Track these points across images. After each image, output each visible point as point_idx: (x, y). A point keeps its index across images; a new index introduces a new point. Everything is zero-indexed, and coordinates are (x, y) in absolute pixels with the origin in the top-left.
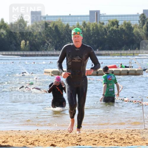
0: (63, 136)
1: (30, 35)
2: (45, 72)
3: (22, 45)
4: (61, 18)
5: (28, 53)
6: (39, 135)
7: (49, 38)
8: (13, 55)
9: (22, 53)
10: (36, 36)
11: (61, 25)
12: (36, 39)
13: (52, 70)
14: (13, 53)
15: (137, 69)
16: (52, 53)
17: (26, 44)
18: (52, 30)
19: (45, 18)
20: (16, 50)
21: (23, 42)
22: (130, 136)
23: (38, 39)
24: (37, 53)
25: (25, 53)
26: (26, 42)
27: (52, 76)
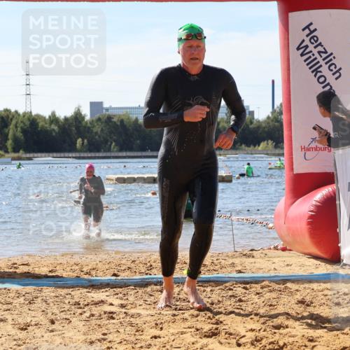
0: (129, 263)
1: (88, 132)
2: (107, 179)
3: (78, 145)
4: (129, 110)
5: (86, 155)
6: (98, 262)
7: (112, 135)
8: (67, 157)
9: (78, 155)
10: (96, 133)
11: (128, 119)
12: (97, 137)
13: (117, 176)
14: (66, 155)
15: (224, 175)
16: (116, 154)
17: (83, 144)
18: (117, 125)
19: (107, 110)
20: (70, 151)
21: (79, 141)
22: (215, 262)
23: (99, 137)
24: (97, 155)
25: (82, 155)
26: (83, 141)
27: (116, 184)
